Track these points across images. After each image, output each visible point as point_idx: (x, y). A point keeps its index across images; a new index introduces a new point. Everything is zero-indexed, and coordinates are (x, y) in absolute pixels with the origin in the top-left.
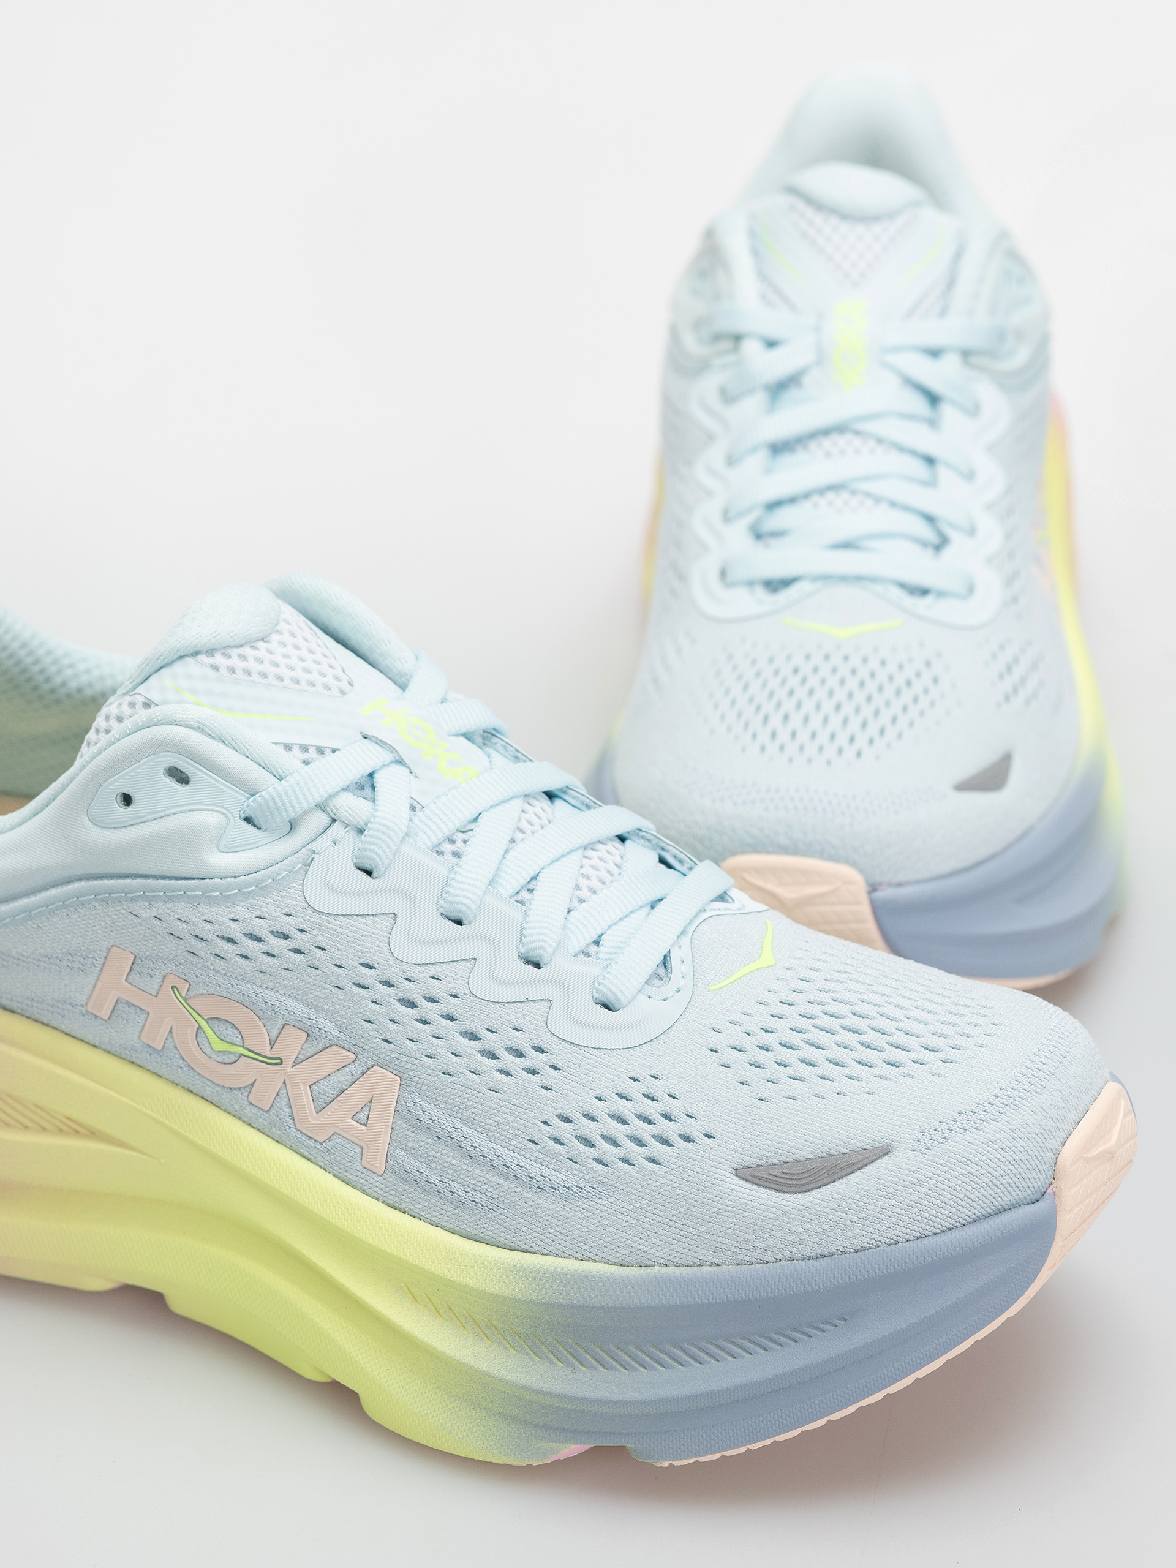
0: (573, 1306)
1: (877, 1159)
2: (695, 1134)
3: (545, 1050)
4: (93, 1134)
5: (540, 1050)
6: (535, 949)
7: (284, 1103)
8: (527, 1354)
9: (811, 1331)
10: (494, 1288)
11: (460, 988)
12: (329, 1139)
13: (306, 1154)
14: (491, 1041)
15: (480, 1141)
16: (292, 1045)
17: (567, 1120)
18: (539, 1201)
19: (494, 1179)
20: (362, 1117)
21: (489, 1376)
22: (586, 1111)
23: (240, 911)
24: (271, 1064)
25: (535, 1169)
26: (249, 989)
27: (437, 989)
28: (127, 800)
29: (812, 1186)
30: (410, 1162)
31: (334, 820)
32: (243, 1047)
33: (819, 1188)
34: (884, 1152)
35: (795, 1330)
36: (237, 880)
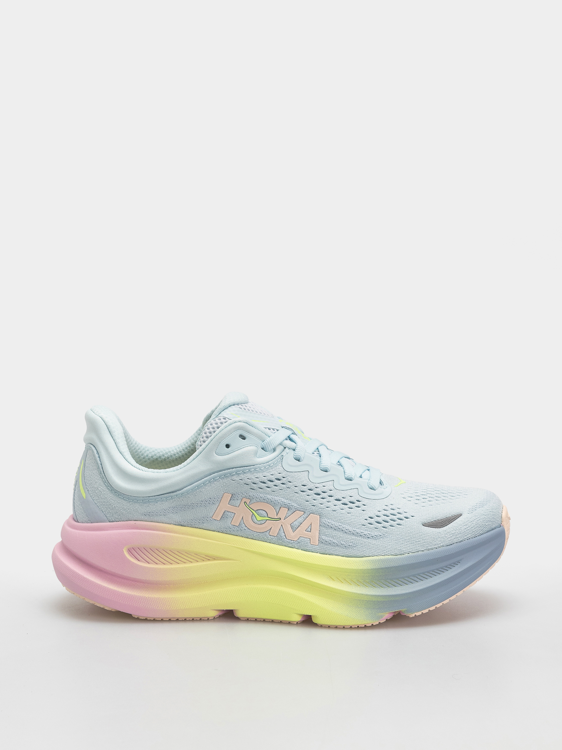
0: (386, 568)
1: (459, 517)
2: (408, 516)
3: (360, 501)
4: (215, 558)
5: (358, 501)
6: (349, 476)
7: (282, 531)
8: (372, 587)
9: (451, 567)
10: (361, 567)
11: (332, 488)
12: (298, 539)
13: (291, 546)
14: (344, 501)
15: (347, 527)
16: (284, 512)
17: (372, 518)
18: (369, 541)
19: (354, 538)
20: (309, 529)
21: (362, 595)
22: (376, 515)
23: (265, 474)
24: (277, 520)
25: (366, 533)
26: (269, 497)
27: (325, 489)
28: (228, 446)
29: (444, 525)
30: (327, 539)
31: (285, 448)
32: (268, 517)
33: (446, 526)
34: (461, 515)
35: (447, 567)
36: (264, 465)
